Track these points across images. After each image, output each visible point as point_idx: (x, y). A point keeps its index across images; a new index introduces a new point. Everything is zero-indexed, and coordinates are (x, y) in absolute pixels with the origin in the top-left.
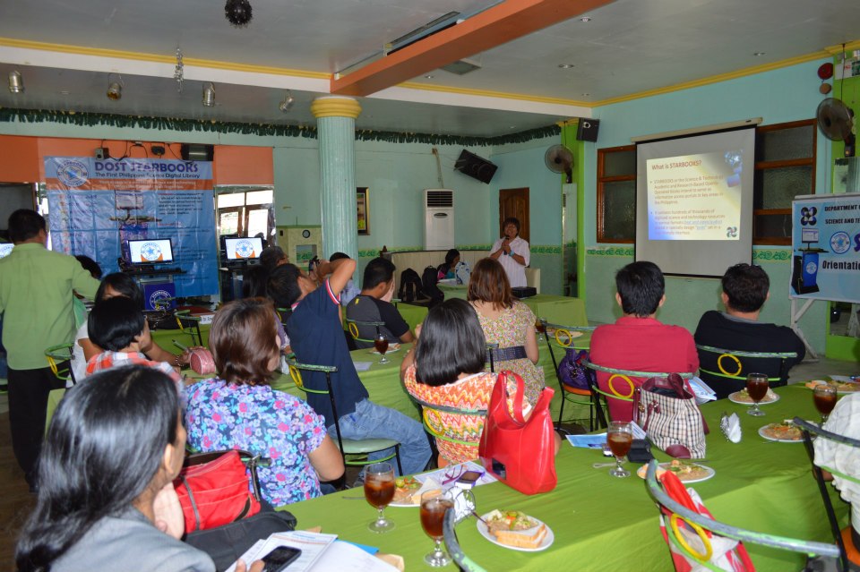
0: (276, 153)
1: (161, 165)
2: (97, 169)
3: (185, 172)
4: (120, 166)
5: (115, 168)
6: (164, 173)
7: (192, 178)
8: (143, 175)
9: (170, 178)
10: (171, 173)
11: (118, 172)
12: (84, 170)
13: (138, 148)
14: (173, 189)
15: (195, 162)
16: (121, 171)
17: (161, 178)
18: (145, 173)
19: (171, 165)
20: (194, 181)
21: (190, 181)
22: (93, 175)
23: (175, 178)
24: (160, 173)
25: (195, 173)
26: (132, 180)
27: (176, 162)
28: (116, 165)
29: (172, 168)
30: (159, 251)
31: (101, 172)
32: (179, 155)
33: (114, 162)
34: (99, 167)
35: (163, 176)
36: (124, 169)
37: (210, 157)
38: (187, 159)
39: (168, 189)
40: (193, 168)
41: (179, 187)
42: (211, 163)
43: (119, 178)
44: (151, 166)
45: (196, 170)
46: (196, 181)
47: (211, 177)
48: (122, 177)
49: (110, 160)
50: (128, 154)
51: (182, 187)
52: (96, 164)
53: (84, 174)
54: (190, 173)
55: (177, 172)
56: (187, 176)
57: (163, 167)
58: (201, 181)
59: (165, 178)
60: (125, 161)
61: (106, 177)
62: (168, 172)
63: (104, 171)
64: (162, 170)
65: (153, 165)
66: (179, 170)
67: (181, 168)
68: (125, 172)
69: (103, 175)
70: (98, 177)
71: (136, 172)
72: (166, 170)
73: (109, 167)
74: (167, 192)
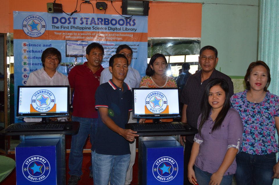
0: (204, 8)
1: (105, 19)
2: (53, 22)
3: (124, 26)
4: (72, 20)
5: (68, 22)
6: (107, 26)
7: (130, 31)
8: (89, 28)
9: (112, 31)
10: (113, 27)
11: (70, 25)
12: (43, 23)
13: (87, 5)
14: (113, 40)
15: (134, 17)
16: (72, 24)
17: (105, 31)
18: (91, 26)
19: (113, 20)
20: (131, 33)
21: (128, 33)
22: (50, 28)
23: (115, 31)
24: (104, 26)
25: (132, 27)
26: (80, 32)
27: (117, 16)
28: (69, 19)
29: (114, 22)
30: (53, 101)
31: (56, 25)
32: (120, 10)
33: (67, 17)
34: (55, 20)
35: (106, 29)
36: (74, 23)
37: (146, 13)
38: (126, 14)
39: (110, 40)
40: (132, 23)
41: (119, 39)
42: (147, 18)
43: (70, 30)
44: (96, 21)
45: (134, 25)
46: (134, 34)
47: (146, 31)
48: (73, 30)
49: (64, 15)
50: (78, 10)
51: (121, 39)
52: (53, 18)
53: (44, 26)
54: (129, 27)
55: (118, 26)
56: (126, 29)
57: (107, 22)
58: (138, 33)
59: (107, 31)
60: (75, 15)
61: (60, 29)
62: (110, 25)
63: (59, 24)
64: (105, 24)
65: (98, 19)
66: (119, 24)
67: (121, 22)
68: (75, 26)
69: (58, 28)
70: (54, 29)
71: (84, 25)
72: (108, 24)
73: (63, 21)
74: (108, 43)
